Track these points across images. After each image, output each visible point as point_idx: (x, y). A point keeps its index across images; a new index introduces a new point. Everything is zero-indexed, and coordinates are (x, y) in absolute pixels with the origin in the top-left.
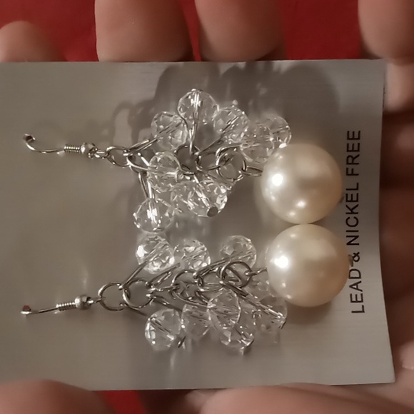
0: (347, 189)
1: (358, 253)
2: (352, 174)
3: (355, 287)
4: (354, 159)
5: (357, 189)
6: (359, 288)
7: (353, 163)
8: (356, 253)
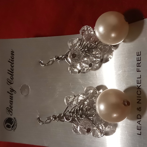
0: (137, 78)
1: (141, 107)
2: (139, 71)
3: (139, 123)
4: (139, 64)
5: (140, 78)
6: (140, 124)
7: (139, 66)
8: (140, 107)
